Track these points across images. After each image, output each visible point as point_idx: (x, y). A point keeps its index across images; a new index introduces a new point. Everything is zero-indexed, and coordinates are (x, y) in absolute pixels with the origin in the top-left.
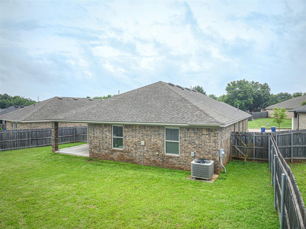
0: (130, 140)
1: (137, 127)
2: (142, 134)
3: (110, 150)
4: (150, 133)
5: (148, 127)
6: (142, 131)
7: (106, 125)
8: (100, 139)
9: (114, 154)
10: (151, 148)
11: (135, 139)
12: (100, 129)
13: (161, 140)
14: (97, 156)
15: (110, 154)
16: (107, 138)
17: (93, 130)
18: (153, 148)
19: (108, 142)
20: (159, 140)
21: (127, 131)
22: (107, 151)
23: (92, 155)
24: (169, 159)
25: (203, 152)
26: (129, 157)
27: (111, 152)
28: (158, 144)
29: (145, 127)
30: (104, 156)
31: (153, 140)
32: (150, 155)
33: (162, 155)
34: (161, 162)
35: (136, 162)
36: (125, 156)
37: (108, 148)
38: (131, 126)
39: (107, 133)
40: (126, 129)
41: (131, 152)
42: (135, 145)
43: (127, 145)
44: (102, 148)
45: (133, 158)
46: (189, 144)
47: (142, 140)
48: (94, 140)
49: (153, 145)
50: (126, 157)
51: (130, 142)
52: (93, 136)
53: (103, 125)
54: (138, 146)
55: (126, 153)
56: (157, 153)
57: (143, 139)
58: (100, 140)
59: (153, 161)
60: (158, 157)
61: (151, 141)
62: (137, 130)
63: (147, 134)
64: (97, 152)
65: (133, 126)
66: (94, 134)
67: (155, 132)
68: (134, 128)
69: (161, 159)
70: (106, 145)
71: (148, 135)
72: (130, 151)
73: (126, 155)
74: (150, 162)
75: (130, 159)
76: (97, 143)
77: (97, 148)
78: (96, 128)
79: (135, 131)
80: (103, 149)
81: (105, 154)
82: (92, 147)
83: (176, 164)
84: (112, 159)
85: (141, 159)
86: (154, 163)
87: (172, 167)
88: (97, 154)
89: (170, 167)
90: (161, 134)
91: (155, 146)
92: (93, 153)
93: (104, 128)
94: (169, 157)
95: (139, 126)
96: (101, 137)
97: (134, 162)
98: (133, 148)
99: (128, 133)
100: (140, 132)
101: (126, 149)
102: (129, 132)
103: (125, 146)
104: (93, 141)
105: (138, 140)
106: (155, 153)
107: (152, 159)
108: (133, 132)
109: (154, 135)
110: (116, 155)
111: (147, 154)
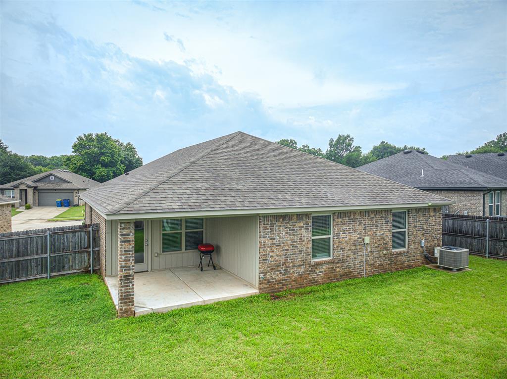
0: (346, 239)
1: (357, 214)
2: (364, 225)
3: (309, 264)
4: (376, 222)
5: (372, 213)
6: (364, 221)
7: (300, 216)
8: (287, 248)
9: (317, 271)
10: (376, 245)
11: (353, 236)
12: (288, 225)
13: (390, 231)
14: (280, 285)
15: (309, 274)
16: (304, 241)
17: (269, 230)
18: (379, 245)
19: (305, 249)
20: (387, 232)
21: (342, 222)
22: (302, 270)
23: (266, 286)
24: (398, 257)
25: (430, 239)
26: (345, 269)
27: (310, 269)
28: (386, 238)
29: (369, 213)
30: (295, 281)
31: (380, 232)
32: (375, 258)
33: (390, 254)
34: (389, 264)
35: (355, 276)
36: (338, 269)
37: (304, 262)
38: (347, 212)
39: (303, 232)
40: (340, 220)
41: (347, 259)
42: (354, 245)
43: (342, 249)
44: (291, 265)
45: (351, 269)
46: (419, 230)
47: (365, 236)
48: (273, 251)
49: (380, 240)
50: (339, 271)
51: (346, 242)
52: (269, 242)
53: (295, 217)
54: (358, 247)
55: (338, 263)
56: (385, 252)
57: (366, 234)
58: (288, 250)
59: (379, 266)
60: (386, 258)
61: (377, 235)
62: (358, 219)
63: (371, 224)
64: (280, 277)
65: (351, 212)
66: (274, 239)
67: (382, 219)
68: (352, 217)
69: (389, 260)
70: (301, 256)
71: (373, 226)
72: (345, 258)
73: (339, 267)
74: (376, 268)
75: (346, 273)
76: (280, 256)
77: (280, 268)
78: (278, 224)
79: (354, 221)
80: (293, 266)
81: (299, 275)
82: (268, 267)
83: (405, 262)
84: (313, 282)
85: (362, 267)
86: (381, 268)
87: (401, 268)
88: (280, 280)
89: (398, 269)
90: (389, 221)
91: (381, 242)
92: (268, 282)
93: (296, 223)
94: (398, 254)
95: (360, 212)
96: (289, 242)
97: (352, 276)
98: (350, 252)
99: (342, 227)
100: (362, 223)
101: (339, 256)
102: (345, 224)
103: (338, 251)
104: (271, 254)
105: (359, 236)
106: (381, 253)
107: (378, 263)
108: (351, 224)
109: (381, 224)
110: (320, 272)
111: (371, 257)
